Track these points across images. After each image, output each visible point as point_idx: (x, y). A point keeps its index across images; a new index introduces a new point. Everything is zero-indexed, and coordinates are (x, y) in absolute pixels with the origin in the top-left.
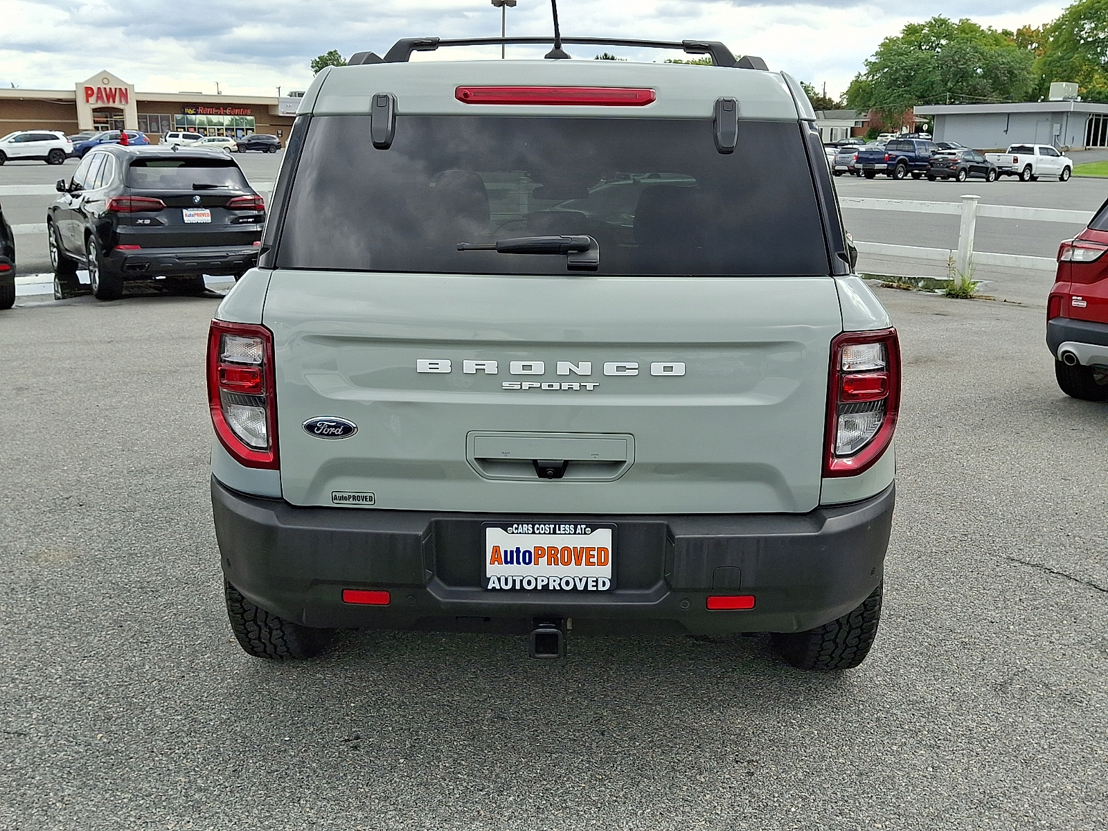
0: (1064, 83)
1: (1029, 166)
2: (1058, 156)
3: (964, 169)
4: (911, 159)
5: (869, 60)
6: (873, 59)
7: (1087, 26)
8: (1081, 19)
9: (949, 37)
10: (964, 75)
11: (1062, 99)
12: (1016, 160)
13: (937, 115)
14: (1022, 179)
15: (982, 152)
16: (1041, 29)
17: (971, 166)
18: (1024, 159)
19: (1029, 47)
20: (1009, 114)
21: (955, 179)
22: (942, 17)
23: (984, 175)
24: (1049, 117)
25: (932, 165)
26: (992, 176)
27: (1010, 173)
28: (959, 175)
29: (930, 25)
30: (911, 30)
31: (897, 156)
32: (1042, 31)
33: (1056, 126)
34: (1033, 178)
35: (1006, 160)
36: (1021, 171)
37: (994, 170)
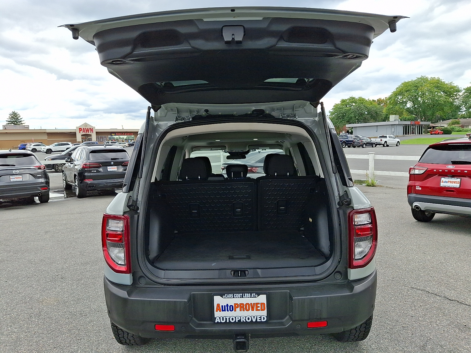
0: (394, 115)
1: (386, 142)
2: (395, 138)
3: (365, 144)
4: (347, 141)
5: (330, 111)
6: (332, 111)
7: (400, 98)
8: (397, 95)
9: (355, 102)
10: (362, 114)
11: (394, 120)
12: (381, 140)
13: (354, 127)
14: (384, 146)
15: (370, 138)
16: (385, 99)
17: (367, 143)
18: (384, 140)
19: (381, 105)
20: (377, 126)
21: (362, 147)
22: (353, 97)
23: (371, 145)
24: (390, 126)
25: (354, 143)
26: (374, 145)
27: (380, 144)
28: (363, 146)
29: (349, 99)
30: (343, 101)
31: (342, 140)
32: (385, 100)
33: (393, 129)
34: (387, 146)
35: (378, 140)
36: (383, 144)
37: (374, 143)
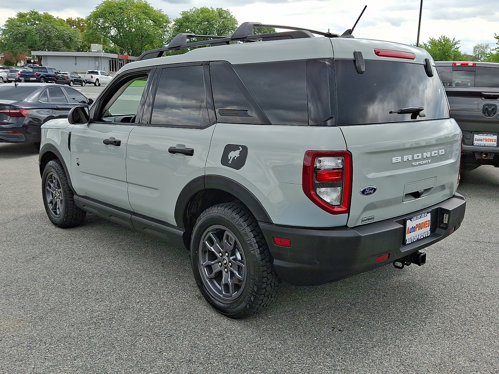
0: (97, 44)
1: (97, 79)
2: (108, 76)
3: (72, 81)
4: (46, 76)
5: (2, 28)
6: (4, 28)
7: (101, 21)
8: (98, 17)
9: (40, 20)
10: (49, 38)
11: (96, 51)
12: (92, 77)
13: (43, 56)
14: (96, 85)
15: (77, 73)
16: (77, 20)
17: (74, 80)
18: (95, 77)
19: (73, 27)
20: (76, 57)
22: (35, 11)
23: (80, 83)
24: (94, 59)
25: (57, 78)
26: (84, 83)
27: (90, 83)
28: (70, 83)
29: (31, 15)
30: (21, 16)
31: (40, 74)
32: (77, 21)
33: (97, 63)
34: (99, 85)
35: (87, 77)
36: (95, 82)
37: (84, 81)
